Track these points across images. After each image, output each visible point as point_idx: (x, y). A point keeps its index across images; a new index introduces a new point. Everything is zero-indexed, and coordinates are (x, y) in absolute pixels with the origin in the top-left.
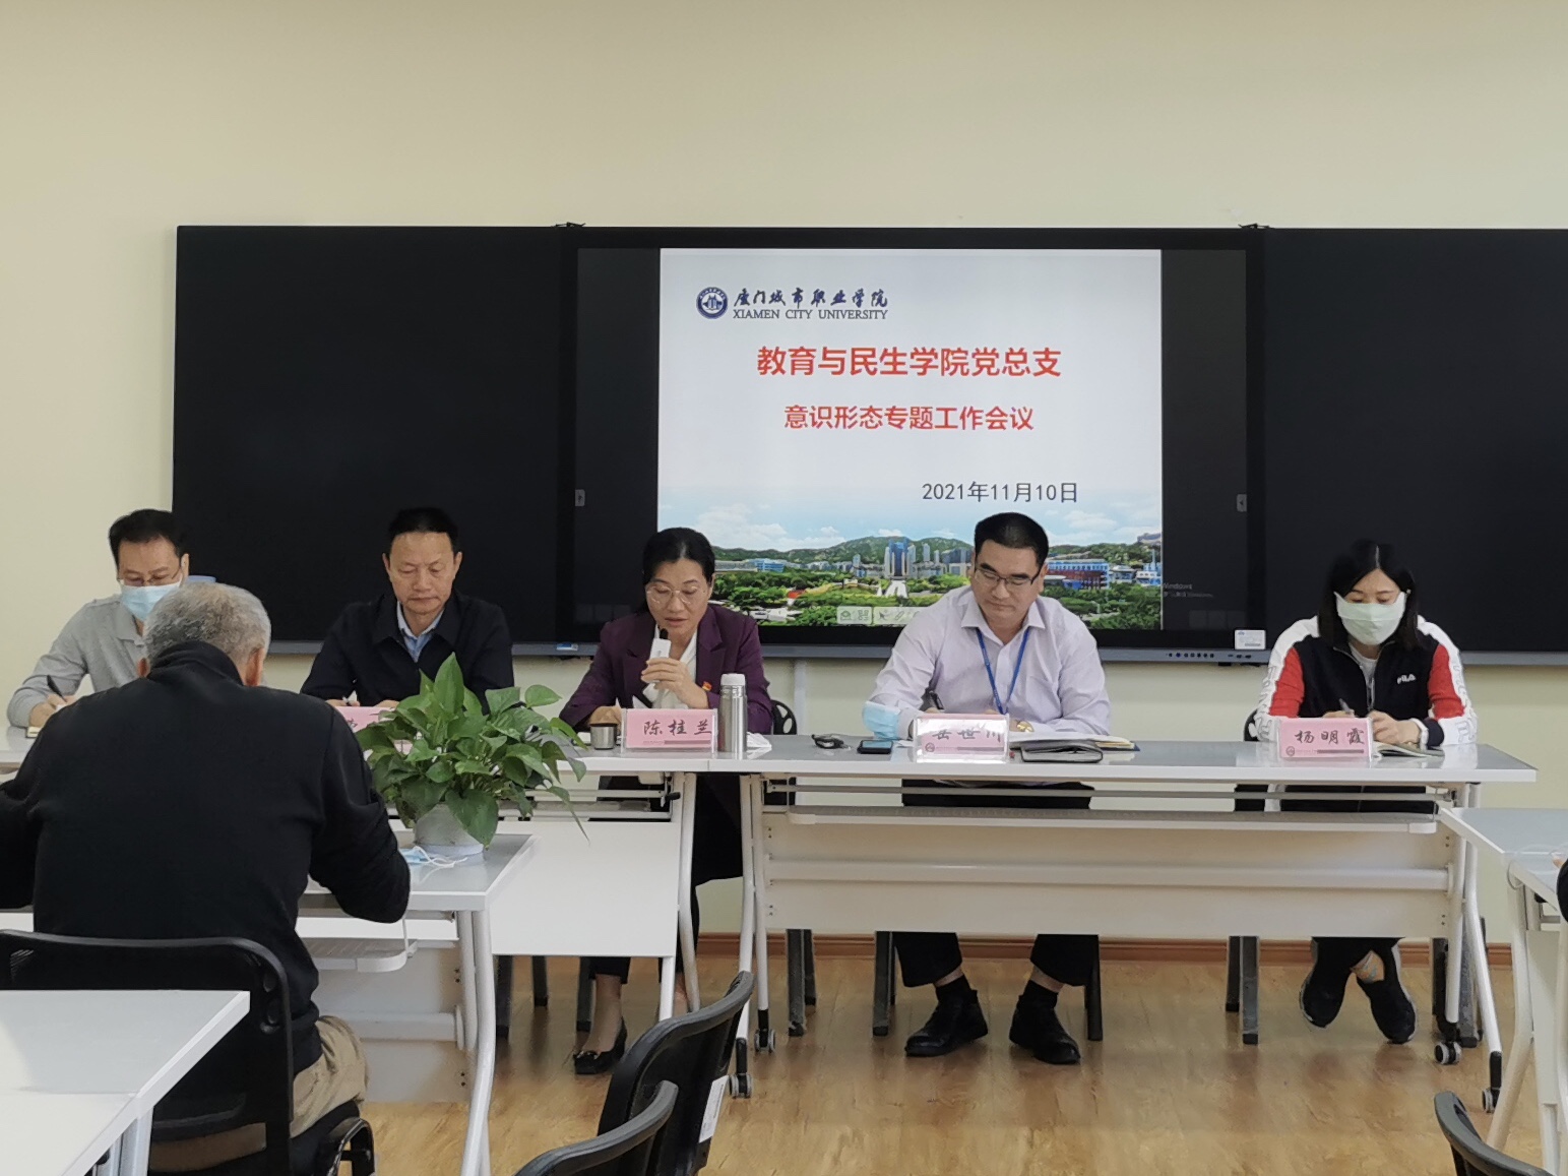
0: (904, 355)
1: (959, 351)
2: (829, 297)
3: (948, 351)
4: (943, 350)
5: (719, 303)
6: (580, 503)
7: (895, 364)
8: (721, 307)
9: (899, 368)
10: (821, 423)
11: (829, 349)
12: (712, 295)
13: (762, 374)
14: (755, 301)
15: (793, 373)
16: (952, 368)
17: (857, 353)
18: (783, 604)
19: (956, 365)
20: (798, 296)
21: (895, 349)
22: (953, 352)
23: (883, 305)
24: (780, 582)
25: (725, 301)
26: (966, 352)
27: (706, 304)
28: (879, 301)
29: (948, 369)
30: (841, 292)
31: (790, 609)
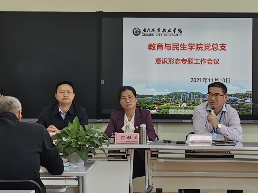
0: (186, 45)
1: (200, 44)
2: (167, 30)
3: (198, 44)
4: (196, 44)
5: (138, 32)
6: (102, 83)
7: (184, 47)
8: (139, 33)
9: (185, 49)
10: (165, 63)
11: (167, 44)
12: (137, 30)
13: (149, 50)
14: (148, 31)
15: (157, 50)
16: (199, 49)
17: (174, 45)
18: (155, 109)
19: (200, 48)
20: (159, 30)
21: (184, 44)
22: (199, 45)
23: (181, 32)
24: (154, 103)
25: (140, 31)
26: (202, 45)
27: (135, 32)
28: (180, 31)
29: (197, 49)
30: (170, 29)
31: (157, 110)
